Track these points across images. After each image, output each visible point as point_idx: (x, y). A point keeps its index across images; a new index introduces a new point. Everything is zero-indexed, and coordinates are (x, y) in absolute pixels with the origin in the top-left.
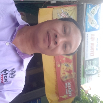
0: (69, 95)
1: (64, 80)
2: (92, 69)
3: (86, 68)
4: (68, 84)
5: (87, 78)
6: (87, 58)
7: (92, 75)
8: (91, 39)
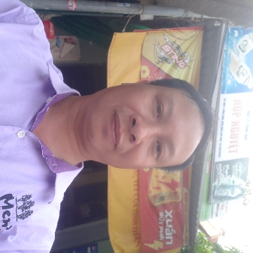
0: (167, 243)
1: (157, 204)
3: (215, 181)
5: (215, 206)
7: (230, 198)
8: (235, 111)
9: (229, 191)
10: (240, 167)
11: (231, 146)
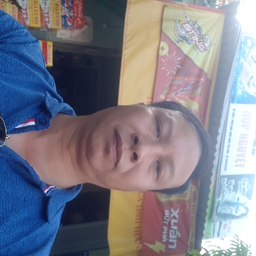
0: (170, 247)
1: (163, 200)
2: (236, 201)
3: (219, 196)
5: (218, 224)
6: (225, 169)
9: (233, 208)
10: (246, 184)
11: (237, 160)
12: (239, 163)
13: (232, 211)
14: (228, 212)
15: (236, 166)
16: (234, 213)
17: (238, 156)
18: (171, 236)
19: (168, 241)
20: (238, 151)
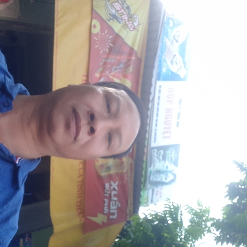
0: (111, 217)
1: (103, 174)
2: (165, 169)
3: (150, 166)
4: (111, 185)
5: (151, 191)
6: (155, 141)
8: (168, 98)
9: (163, 176)
10: (173, 153)
11: (164, 132)
12: (166, 135)
13: (162, 178)
14: (159, 180)
15: (164, 138)
16: (164, 180)
17: (165, 128)
18: (112, 207)
19: (109, 212)
20: (165, 124)
